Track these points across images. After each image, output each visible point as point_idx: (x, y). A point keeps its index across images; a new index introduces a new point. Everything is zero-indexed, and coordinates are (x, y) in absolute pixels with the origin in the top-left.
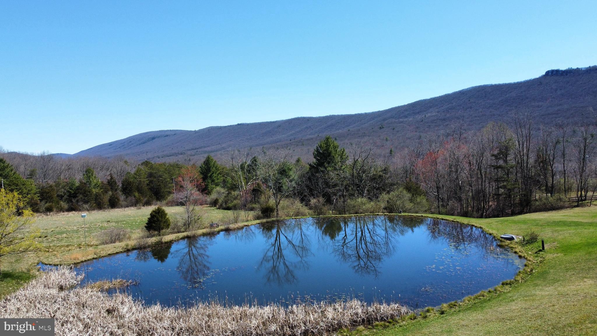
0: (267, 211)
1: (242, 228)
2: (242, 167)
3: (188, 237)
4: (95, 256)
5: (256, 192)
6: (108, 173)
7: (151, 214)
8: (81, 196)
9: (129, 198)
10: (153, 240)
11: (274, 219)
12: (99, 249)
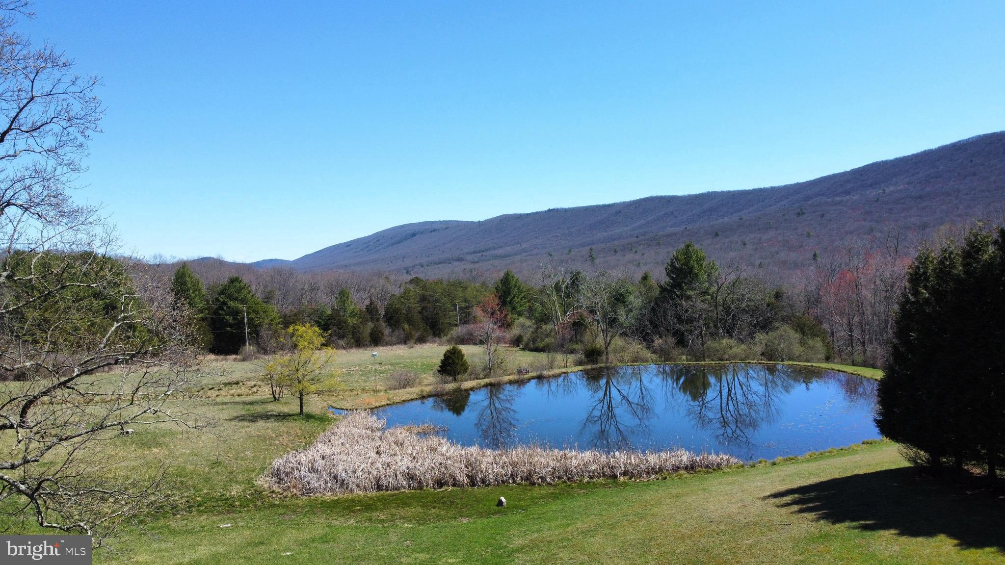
0: (592, 355)
1: (559, 375)
2: (557, 288)
3: (491, 385)
4: (389, 402)
5: (578, 326)
6: (366, 295)
7: (445, 355)
8: (335, 329)
9: (397, 333)
10: (451, 386)
11: (602, 365)
12: (392, 394)
